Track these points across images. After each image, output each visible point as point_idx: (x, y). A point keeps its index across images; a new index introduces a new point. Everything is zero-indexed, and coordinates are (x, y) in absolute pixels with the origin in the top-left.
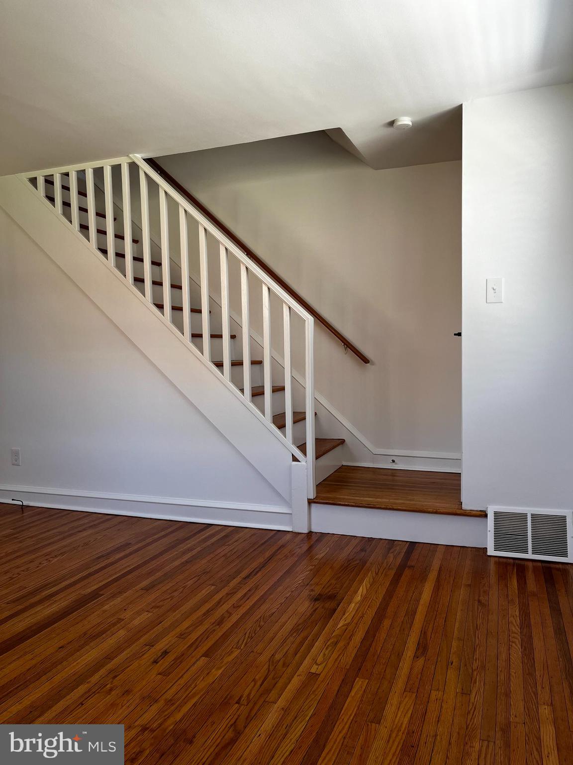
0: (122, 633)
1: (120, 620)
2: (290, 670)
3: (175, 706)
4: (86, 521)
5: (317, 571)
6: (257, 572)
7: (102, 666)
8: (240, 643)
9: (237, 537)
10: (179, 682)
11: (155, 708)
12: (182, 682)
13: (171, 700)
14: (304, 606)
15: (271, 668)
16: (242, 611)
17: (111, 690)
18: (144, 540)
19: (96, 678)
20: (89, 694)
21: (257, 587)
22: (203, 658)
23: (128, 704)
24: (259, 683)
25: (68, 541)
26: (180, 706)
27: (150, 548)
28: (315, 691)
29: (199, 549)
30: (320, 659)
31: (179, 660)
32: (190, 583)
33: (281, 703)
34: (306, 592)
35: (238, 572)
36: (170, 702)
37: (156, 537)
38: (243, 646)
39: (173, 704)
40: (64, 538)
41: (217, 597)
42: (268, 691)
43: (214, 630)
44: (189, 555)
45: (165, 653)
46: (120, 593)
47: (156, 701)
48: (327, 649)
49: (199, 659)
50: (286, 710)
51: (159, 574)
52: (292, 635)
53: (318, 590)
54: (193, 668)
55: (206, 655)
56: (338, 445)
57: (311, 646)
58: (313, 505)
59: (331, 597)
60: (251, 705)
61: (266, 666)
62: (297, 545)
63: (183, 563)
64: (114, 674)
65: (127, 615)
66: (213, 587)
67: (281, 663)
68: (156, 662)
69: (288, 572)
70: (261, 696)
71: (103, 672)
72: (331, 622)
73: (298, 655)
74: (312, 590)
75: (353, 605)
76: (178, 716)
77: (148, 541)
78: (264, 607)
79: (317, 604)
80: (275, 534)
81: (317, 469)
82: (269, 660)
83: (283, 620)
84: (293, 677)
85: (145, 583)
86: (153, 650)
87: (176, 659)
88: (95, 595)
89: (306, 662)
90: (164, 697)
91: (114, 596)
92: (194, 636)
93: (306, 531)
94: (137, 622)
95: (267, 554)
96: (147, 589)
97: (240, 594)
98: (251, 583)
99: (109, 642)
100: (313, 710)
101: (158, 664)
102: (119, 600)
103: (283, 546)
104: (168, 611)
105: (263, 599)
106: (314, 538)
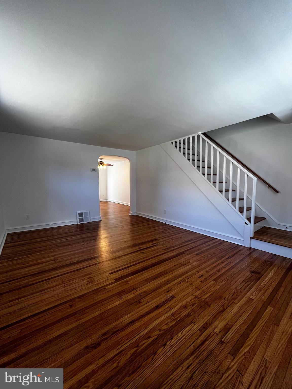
0: (190, 266)
1: (189, 262)
2: (242, 294)
3: (205, 293)
4: (181, 231)
5: (253, 262)
6: (231, 257)
7: (185, 274)
8: (225, 279)
9: (224, 244)
10: (206, 286)
11: (199, 292)
12: (207, 286)
13: (204, 291)
14: (248, 274)
15: (236, 292)
16: (226, 269)
17: (187, 282)
18: (196, 239)
19: (183, 277)
20: (181, 281)
21: (231, 263)
22: (213, 281)
23: (192, 288)
24: (231, 295)
25: (176, 236)
26: (206, 294)
27: (198, 242)
28: (252, 305)
29: (212, 245)
30: (254, 294)
31: (206, 279)
32: (209, 256)
33: (239, 304)
34: (248, 269)
35: (224, 256)
36: (203, 291)
37: (200, 239)
38: (226, 281)
39: (204, 292)
40: (175, 235)
41: (218, 262)
42: (235, 299)
43: (217, 273)
44: (209, 247)
45: (202, 276)
46: (190, 254)
47: (199, 290)
48: (256, 291)
49: (212, 281)
50: (241, 308)
51: (200, 251)
52: (243, 282)
53: (253, 269)
54: (210, 283)
55: (214, 280)
56: (263, 220)
57: (250, 289)
58: (252, 239)
59: (259, 273)
60: (229, 301)
61: (234, 290)
62: (245, 251)
63: (207, 249)
64: (188, 277)
65: (191, 261)
66: (217, 259)
67: (239, 291)
68: (199, 277)
69: (242, 260)
70: (232, 300)
71: (185, 276)
72: (258, 282)
73: (245, 290)
74: (251, 269)
75: (267, 278)
76: (206, 297)
77: (197, 240)
78: (233, 270)
79: (253, 274)
80: (237, 246)
81: (254, 227)
82: (235, 289)
83: (240, 276)
84: (243, 297)
85: (196, 253)
86: (198, 274)
87: (205, 279)
88: (183, 253)
89: (248, 293)
90: (202, 289)
91: (188, 254)
92: (211, 273)
93: (249, 247)
94: (194, 264)
95: (235, 252)
96: (197, 254)
97: (225, 263)
98: (229, 260)
99: (187, 268)
100: (251, 311)
101: (200, 279)
102: (189, 256)
103: (240, 250)
104: (203, 263)
105: (233, 267)
106: (252, 250)
